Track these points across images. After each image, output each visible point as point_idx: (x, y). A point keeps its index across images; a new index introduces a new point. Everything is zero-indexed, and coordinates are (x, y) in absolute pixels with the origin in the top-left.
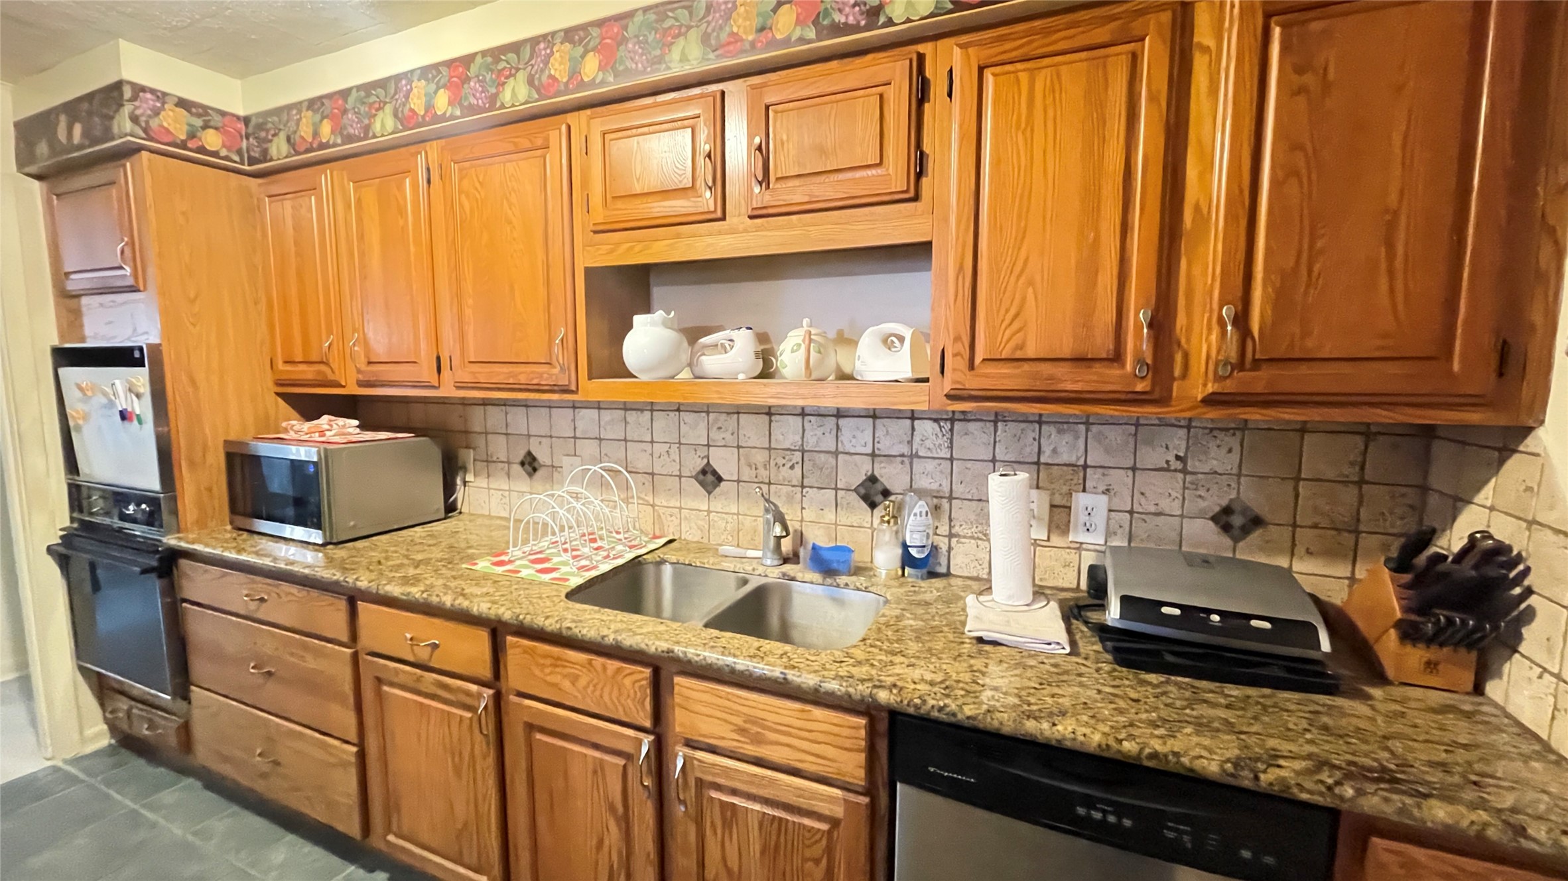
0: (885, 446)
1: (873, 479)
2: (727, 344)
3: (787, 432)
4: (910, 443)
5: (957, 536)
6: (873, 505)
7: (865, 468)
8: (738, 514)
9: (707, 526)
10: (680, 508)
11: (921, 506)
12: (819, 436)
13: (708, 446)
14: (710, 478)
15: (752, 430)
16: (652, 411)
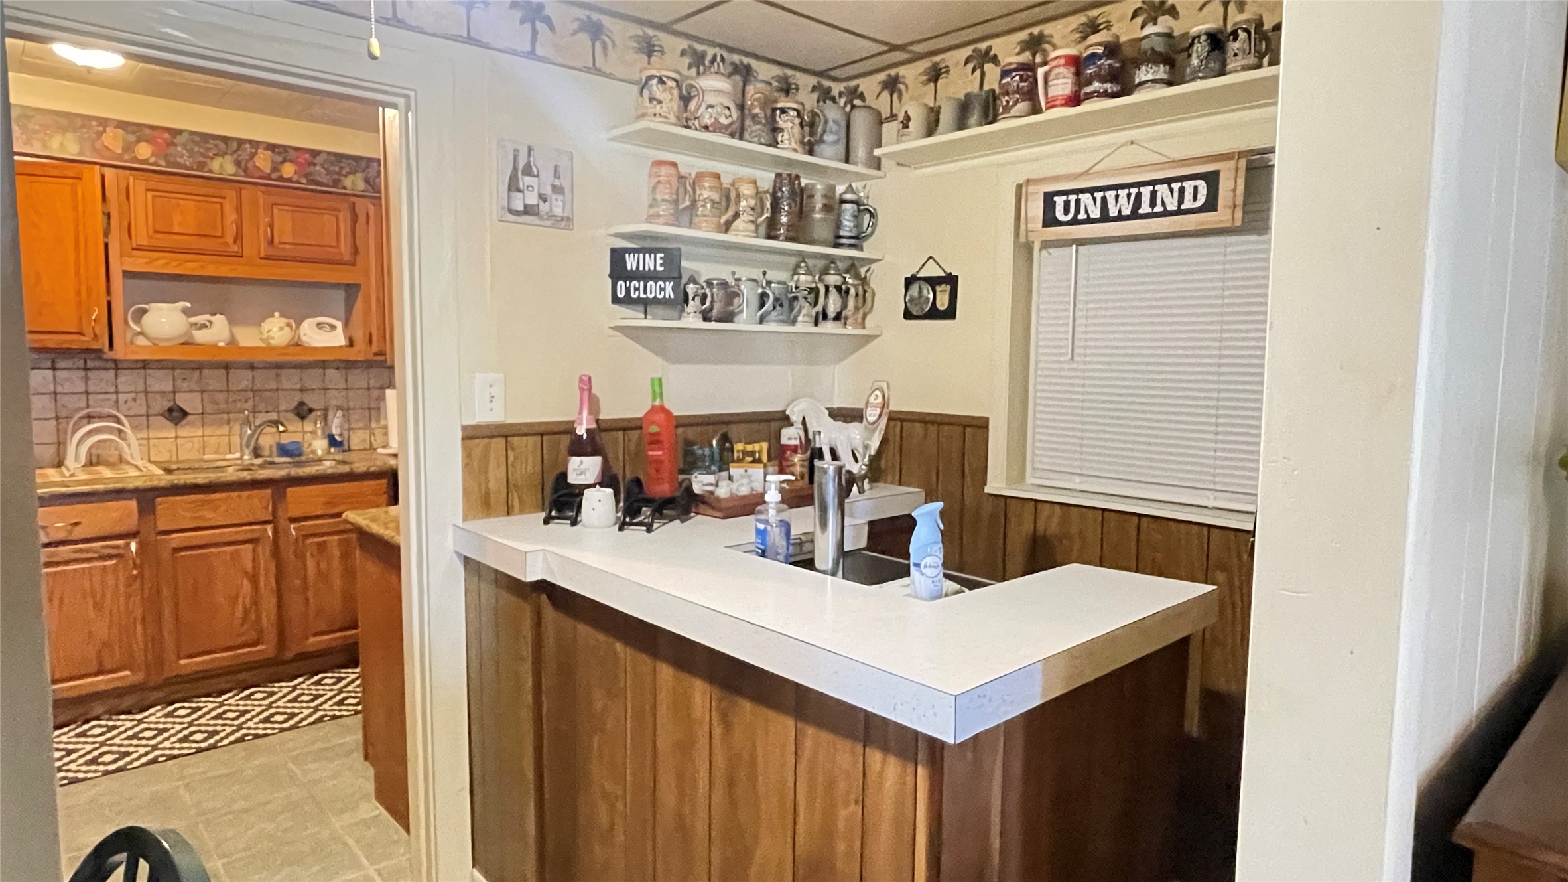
0: (309, 384)
1: (302, 404)
2: (208, 324)
3: (242, 379)
4: (323, 381)
5: (352, 429)
6: (303, 418)
7: (298, 397)
8: (203, 436)
9: (175, 449)
10: (148, 439)
11: (339, 413)
12: (264, 380)
13: (174, 392)
14: (177, 415)
15: (214, 379)
16: (117, 369)
